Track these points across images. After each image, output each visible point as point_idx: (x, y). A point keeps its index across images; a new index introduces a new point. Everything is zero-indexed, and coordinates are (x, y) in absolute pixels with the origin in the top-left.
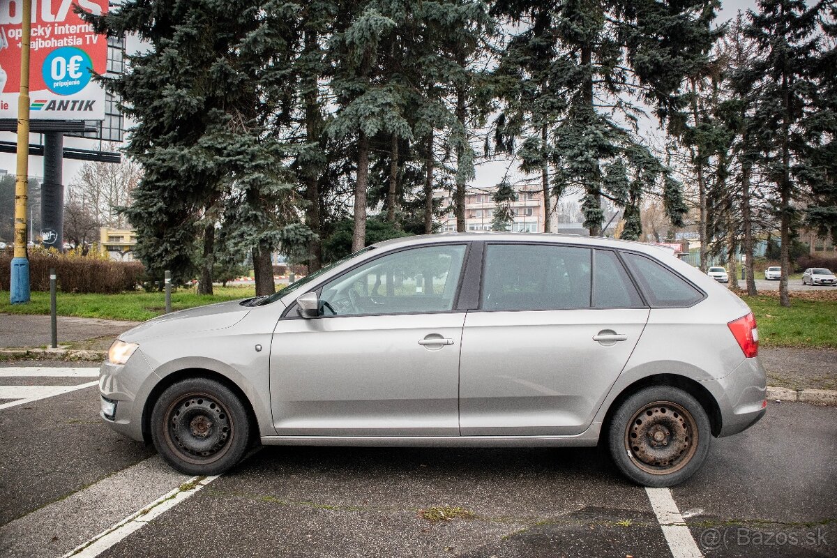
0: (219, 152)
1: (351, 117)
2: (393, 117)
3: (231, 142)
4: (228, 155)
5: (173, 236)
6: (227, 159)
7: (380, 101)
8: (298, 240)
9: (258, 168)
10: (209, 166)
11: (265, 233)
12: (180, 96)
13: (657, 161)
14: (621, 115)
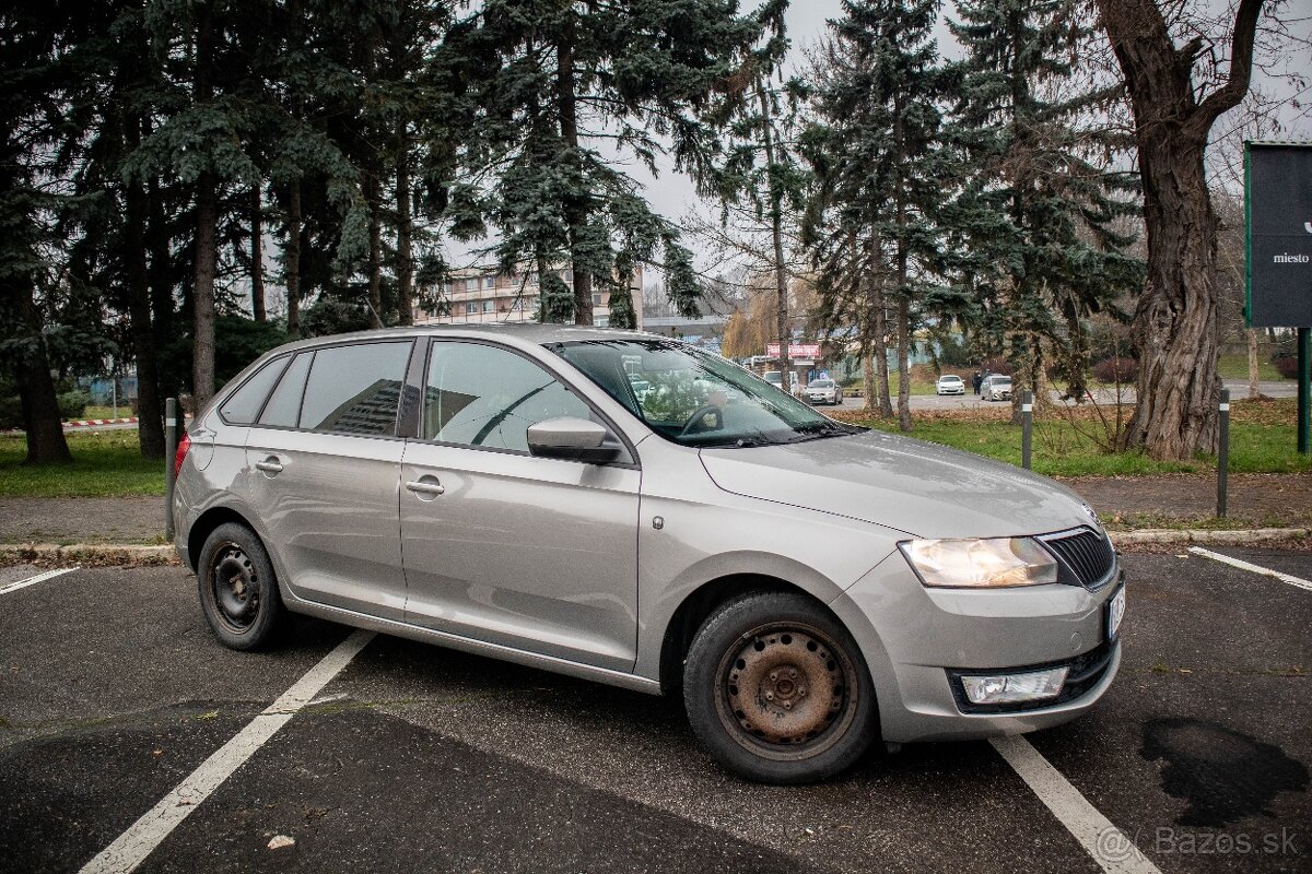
1: (157, 150)
2: (228, 152)
7: (205, 126)
8: (75, 352)
11: (7, 341)
13: (657, 220)
14: (628, 150)
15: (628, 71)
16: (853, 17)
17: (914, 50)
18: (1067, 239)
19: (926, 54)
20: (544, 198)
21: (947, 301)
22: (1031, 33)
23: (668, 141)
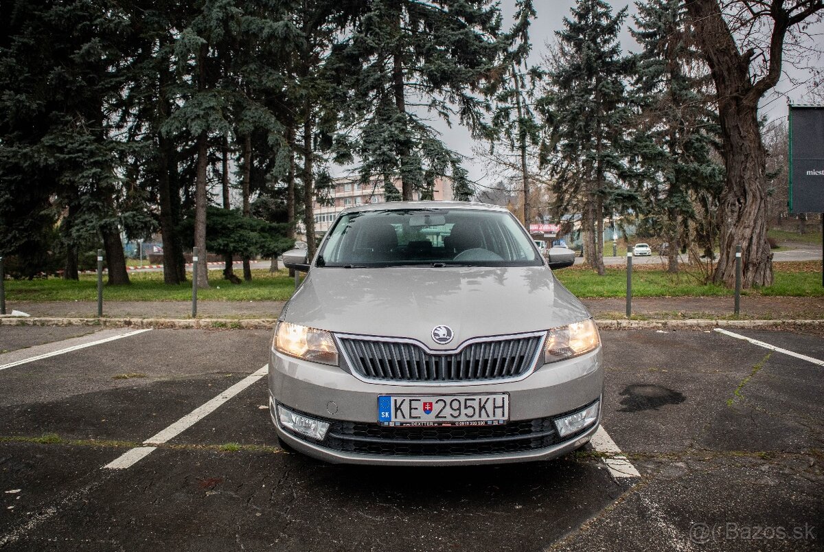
0: (61, 150)
2: (216, 119)
3: (71, 141)
4: (69, 153)
5: (22, 224)
6: (67, 157)
7: (205, 105)
8: (137, 226)
10: (50, 163)
11: (104, 220)
12: (19, 101)
13: (448, 152)
14: (434, 112)
16: (570, 29)
17: (606, 48)
18: (702, 160)
19: (614, 51)
20: (385, 142)
21: (625, 198)
23: (456, 107)
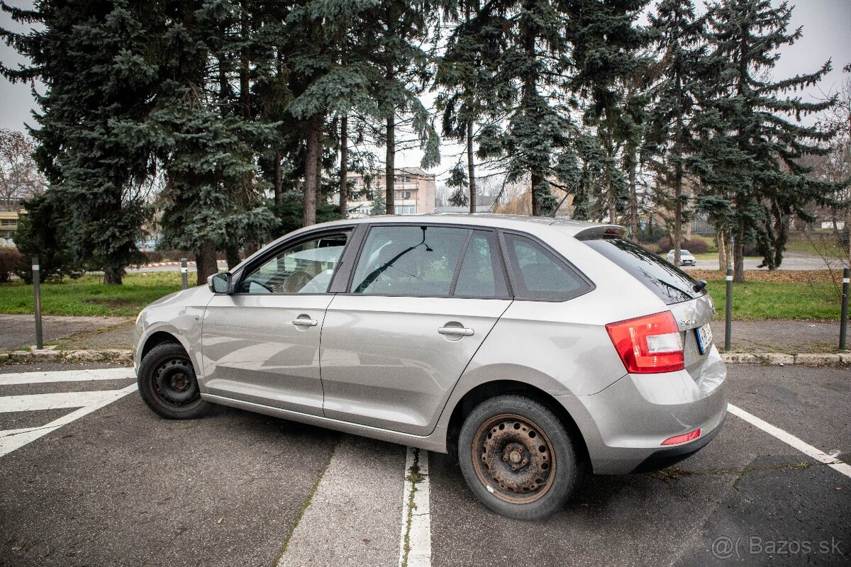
0: (177, 128)
1: (318, 96)
3: (190, 117)
4: (188, 132)
6: (189, 136)
7: (348, 81)
8: (261, 224)
9: (221, 147)
10: (169, 144)
12: (135, 64)
15: (595, 59)
22: (754, 39)
